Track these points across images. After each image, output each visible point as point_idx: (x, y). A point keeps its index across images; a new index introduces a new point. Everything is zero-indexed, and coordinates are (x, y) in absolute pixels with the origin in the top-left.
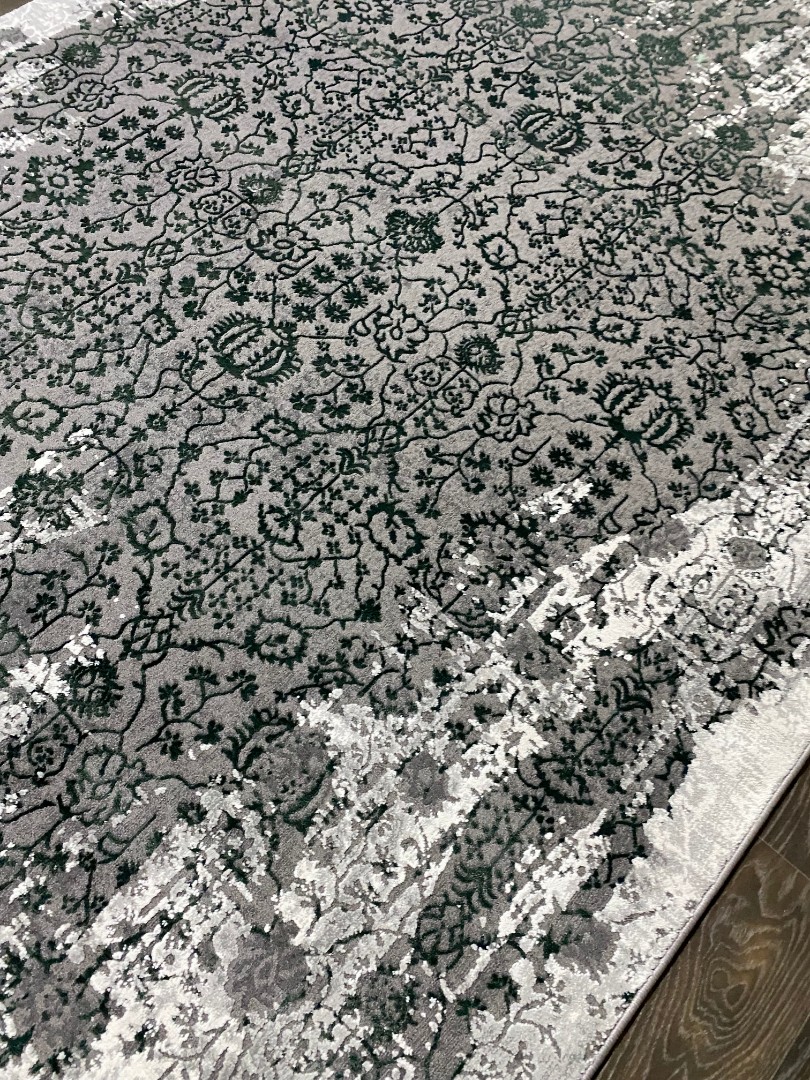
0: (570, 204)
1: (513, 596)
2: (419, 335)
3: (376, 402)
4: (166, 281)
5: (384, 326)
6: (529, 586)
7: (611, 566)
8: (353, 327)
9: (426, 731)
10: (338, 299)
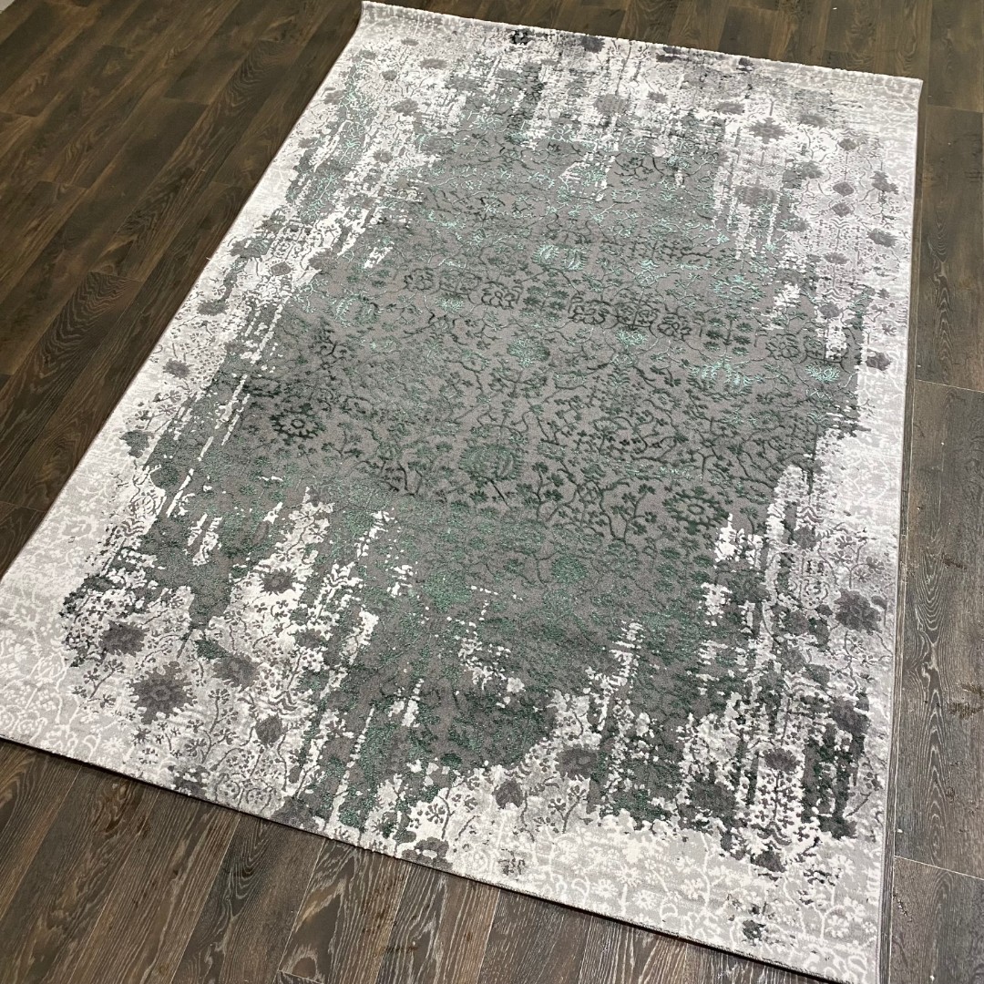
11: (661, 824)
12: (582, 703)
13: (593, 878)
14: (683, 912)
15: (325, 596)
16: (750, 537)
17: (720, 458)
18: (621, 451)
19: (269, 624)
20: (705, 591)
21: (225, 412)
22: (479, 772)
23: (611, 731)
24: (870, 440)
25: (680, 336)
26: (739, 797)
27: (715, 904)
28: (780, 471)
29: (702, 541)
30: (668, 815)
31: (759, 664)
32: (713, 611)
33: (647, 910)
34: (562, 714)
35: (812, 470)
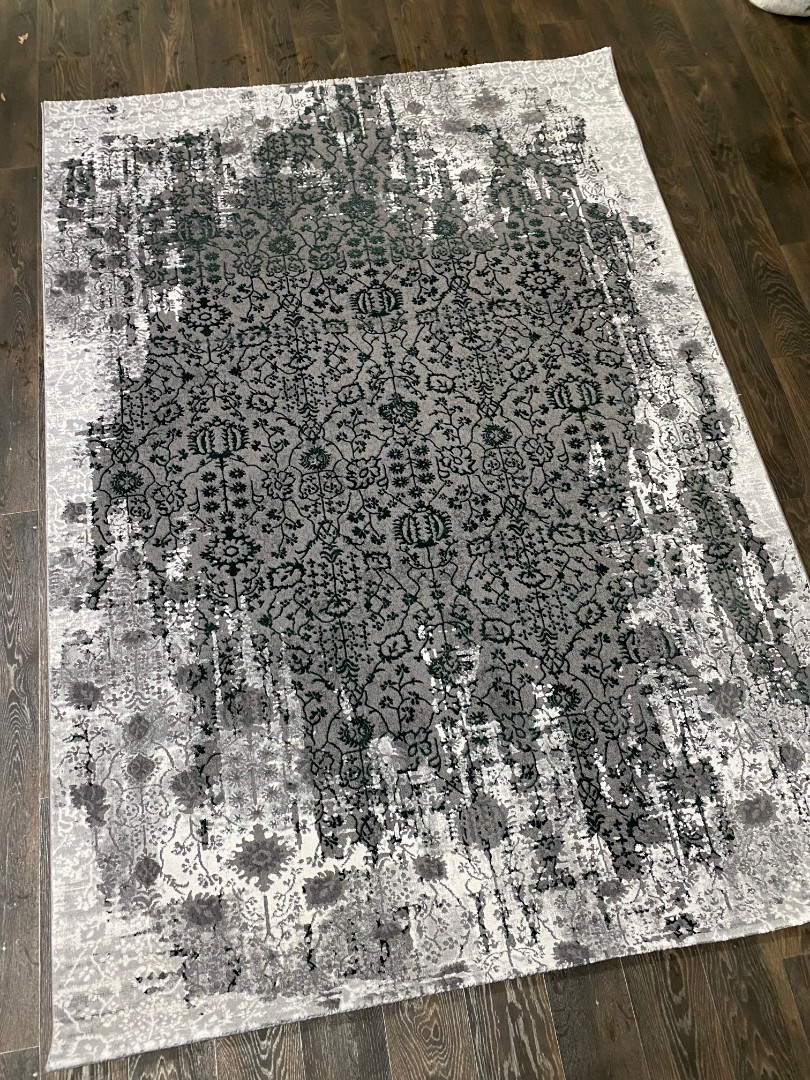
0: (433, 330)
1: (631, 510)
2: (466, 453)
3: (491, 496)
4: (349, 541)
5: (450, 464)
6: (631, 502)
7: (641, 465)
8: (440, 477)
9: (667, 584)
10: (418, 472)
11: (174, 136)
12: (240, 175)
13: (203, 104)
14: (151, 106)
15: (434, 178)
16: (159, 309)
17: (198, 365)
18: (280, 344)
19: (456, 153)
20: (183, 262)
21: (600, 269)
22: (286, 126)
23: (217, 167)
24: (75, 425)
25: (270, 475)
26: (132, 161)
27: (135, 114)
28: (147, 370)
29: (194, 294)
30: (171, 140)
31: (135, 228)
32: (173, 252)
33: (170, 100)
34: (251, 166)
35: (122, 379)
